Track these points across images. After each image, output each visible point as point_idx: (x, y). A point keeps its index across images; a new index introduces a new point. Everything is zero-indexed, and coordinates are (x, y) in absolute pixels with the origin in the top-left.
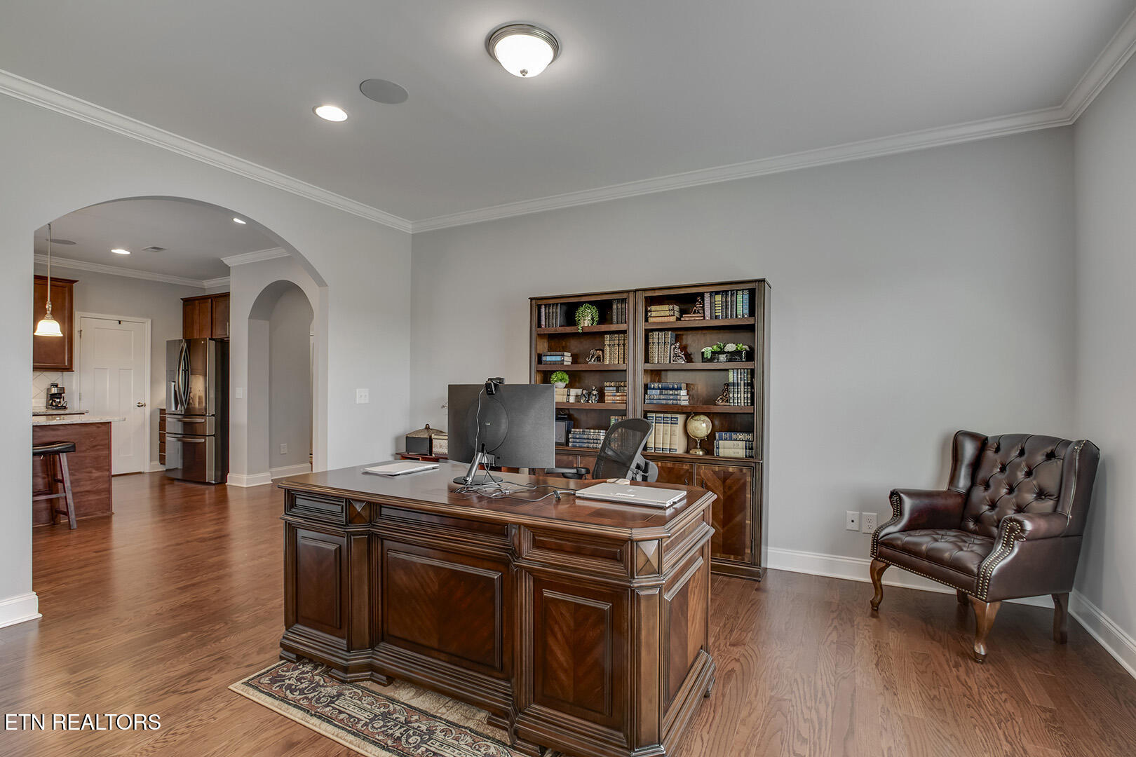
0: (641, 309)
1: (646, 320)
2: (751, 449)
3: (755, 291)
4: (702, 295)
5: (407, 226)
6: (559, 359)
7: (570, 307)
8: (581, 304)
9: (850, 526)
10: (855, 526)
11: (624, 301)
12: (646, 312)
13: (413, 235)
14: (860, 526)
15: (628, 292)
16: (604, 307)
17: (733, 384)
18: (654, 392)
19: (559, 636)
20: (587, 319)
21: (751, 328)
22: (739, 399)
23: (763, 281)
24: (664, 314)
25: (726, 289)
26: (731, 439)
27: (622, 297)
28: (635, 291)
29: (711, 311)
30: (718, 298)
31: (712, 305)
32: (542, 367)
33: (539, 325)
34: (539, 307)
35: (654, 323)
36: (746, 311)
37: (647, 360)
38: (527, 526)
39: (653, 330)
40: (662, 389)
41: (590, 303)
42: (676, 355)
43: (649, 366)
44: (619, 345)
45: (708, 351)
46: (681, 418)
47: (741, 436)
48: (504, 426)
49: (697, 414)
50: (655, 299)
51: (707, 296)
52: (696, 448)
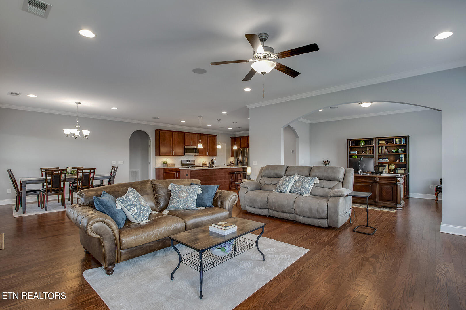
0: (377, 141)
1: (379, 144)
2: (406, 171)
3: (406, 138)
4: (393, 139)
5: (309, 122)
6: (355, 152)
7: (358, 142)
8: (361, 141)
9: (431, 188)
10: (432, 188)
11: (372, 140)
12: (379, 142)
13: (310, 124)
14: (433, 188)
15: (374, 138)
16: (367, 141)
17: (401, 158)
18: (381, 159)
19: (384, 191)
20: (362, 144)
21: (406, 146)
22: (403, 161)
23: (409, 136)
24: (383, 143)
25: (400, 138)
26: (401, 169)
27: (372, 139)
28: (376, 138)
29: (395, 142)
30: (397, 139)
31: (396, 141)
32: (351, 154)
33: (350, 145)
34: (350, 141)
35: (381, 145)
36: (404, 142)
37: (379, 153)
38: (378, 177)
39: (380, 146)
40: (383, 159)
41: (363, 140)
42: (386, 152)
43: (379, 154)
44: (371, 149)
45: (394, 151)
46: (387, 165)
47: (403, 169)
48: (364, 166)
49: (391, 164)
50: (380, 139)
51: (394, 139)
52: (391, 171)
